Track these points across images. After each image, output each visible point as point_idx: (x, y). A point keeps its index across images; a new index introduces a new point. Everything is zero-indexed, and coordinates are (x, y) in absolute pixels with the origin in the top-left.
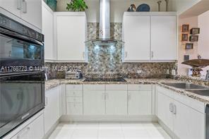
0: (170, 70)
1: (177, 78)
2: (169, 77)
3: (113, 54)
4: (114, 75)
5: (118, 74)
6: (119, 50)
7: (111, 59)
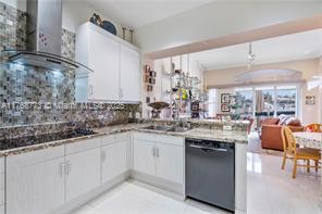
0: (134, 113)
1: (141, 122)
2: (132, 121)
3: (59, 87)
4: (62, 125)
5: (69, 124)
6: (70, 81)
7: (55, 95)
